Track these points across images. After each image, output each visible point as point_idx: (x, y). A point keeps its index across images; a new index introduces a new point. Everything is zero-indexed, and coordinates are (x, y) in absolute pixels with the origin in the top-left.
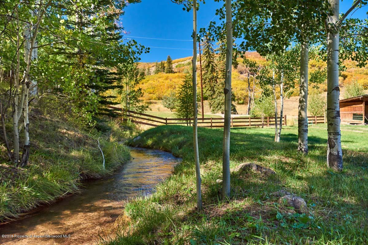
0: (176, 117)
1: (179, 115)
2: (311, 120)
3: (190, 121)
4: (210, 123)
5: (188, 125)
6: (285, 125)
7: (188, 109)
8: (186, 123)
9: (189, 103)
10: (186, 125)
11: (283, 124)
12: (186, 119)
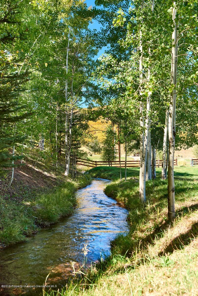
0: (101, 160)
1: (104, 159)
2: (195, 162)
3: (111, 163)
4: (124, 164)
5: (109, 166)
6: (176, 166)
7: (109, 155)
8: (108, 164)
9: (110, 151)
10: (108, 166)
11: (175, 165)
12: (109, 162)
